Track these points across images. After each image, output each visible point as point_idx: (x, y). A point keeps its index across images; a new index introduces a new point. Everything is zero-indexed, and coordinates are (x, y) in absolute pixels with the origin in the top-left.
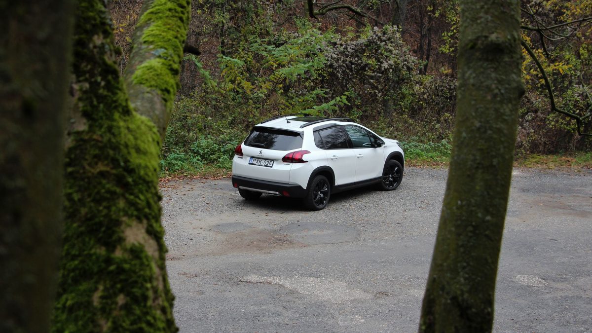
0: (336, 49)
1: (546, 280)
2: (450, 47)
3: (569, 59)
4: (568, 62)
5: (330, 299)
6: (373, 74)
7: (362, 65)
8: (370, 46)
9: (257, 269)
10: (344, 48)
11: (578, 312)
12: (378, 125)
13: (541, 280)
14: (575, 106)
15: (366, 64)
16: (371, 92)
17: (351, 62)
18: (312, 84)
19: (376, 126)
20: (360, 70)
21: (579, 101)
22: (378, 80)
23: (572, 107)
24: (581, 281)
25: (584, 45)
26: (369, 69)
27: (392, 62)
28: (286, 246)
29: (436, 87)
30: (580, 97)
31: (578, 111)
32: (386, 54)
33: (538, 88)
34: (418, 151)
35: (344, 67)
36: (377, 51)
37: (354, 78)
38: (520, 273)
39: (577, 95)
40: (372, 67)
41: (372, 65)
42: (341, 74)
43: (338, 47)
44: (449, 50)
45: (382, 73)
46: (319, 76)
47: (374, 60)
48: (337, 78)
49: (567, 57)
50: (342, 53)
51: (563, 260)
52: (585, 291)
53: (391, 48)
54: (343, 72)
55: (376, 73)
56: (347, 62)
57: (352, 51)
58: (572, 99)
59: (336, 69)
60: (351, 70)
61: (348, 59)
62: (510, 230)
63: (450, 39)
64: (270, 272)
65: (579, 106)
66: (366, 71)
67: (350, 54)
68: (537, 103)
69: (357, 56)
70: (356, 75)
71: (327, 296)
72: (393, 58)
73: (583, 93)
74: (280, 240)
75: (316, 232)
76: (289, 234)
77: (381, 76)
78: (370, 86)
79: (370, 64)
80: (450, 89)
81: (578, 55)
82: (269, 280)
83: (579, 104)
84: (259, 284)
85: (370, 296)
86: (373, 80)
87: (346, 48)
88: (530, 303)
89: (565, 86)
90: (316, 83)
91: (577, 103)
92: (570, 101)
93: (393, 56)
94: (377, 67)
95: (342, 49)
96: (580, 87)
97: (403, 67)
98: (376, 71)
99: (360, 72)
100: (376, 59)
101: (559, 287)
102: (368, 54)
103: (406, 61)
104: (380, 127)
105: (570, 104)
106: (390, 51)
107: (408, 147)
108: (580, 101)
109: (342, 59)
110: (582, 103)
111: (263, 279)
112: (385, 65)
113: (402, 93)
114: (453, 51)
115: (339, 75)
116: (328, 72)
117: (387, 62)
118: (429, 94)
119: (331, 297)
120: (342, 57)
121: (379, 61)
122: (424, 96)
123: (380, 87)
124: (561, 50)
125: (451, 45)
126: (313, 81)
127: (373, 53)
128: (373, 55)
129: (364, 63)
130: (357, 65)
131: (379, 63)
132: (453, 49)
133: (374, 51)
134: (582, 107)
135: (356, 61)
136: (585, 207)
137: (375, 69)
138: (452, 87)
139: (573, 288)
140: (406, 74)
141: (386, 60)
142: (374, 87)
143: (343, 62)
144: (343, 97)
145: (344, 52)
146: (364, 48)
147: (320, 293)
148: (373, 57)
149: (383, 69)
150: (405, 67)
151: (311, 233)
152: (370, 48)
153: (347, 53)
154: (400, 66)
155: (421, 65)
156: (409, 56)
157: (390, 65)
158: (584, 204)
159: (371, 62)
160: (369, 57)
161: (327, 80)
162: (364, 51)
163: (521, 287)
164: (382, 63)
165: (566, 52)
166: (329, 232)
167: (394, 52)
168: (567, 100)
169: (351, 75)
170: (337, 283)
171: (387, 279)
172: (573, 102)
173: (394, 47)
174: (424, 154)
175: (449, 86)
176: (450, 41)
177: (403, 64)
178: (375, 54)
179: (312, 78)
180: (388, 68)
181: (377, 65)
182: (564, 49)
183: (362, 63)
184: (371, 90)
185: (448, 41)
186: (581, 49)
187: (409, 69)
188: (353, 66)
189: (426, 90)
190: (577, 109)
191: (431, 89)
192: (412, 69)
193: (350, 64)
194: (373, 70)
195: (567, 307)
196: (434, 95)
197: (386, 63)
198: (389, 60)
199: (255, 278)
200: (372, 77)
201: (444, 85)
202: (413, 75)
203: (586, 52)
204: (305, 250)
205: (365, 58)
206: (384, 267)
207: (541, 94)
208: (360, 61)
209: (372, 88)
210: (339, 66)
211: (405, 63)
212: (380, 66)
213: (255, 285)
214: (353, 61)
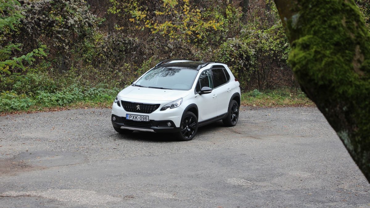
0: (24, 7)
1: (251, 181)
2: (117, 9)
3: (219, 18)
4: (218, 21)
5: (88, 203)
6: (61, 30)
7: (49, 21)
8: (56, 5)
9: (11, 186)
10: (32, 7)
11: (284, 200)
12: (69, 74)
13: (247, 181)
14: (231, 55)
15: (52, 21)
16: (59, 46)
17: (39, 19)
18: (5, 38)
19: (67, 75)
20: (47, 26)
21: (233, 51)
22: (64, 34)
23: (228, 56)
24: (276, 180)
25: (229, 7)
26: (56, 24)
27: (76, 19)
28: (27, 169)
29: (114, 41)
30: (234, 48)
31: (233, 59)
32: (71, 11)
33: (195, 43)
34: (107, 95)
35: (33, 23)
36: (62, 9)
37: (42, 33)
38: (229, 177)
39: (232, 46)
40: (59, 23)
41: (58, 21)
42: (31, 30)
43: (26, 6)
44: (116, 11)
45: (68, 28)
46: (11, 32)
47: (60, 17)
48: (28, 33)
49: (217, 16)
50: (30, 11)
51: (257, 167)
52: (282, 186)
53: (75, 6)
54: (32, 28)
55: (63, 29)
56: (35, 19)
57: (39, 9)
58: (228, 49)
59: (26, 25)
60: (39, 25)
61: (36, 16)
62: (206, 150)
63: (116, 2)
64: (24, 188)
65: (234, 55)
66: (54, 26)
67: (37, 12)
68: (197, 54)
69: (44, 14)
70: (43, 31)
71: (84, 201)
72: (77, 15)
73: (236, 45)
74: (19, 165)
75: (47, 158)
76: (24, 161)
77: (68, 31)
78: (57, 41)
79: (57, 20)
80: (124, 43)
81: (225, 16)
82: (28, 194)
83: (234, 54)
84: (20, 197)
85: (120, 199)
86: (60, 34)
87: (33, 7)
88: (247, 196)
89: (217, 40)
90: (8, 38)
91: (232, 53)
92: (226, 51)
93: (77, 13)
94: (63, 23)
95: (29, 7)
96: (233, 40)
97: (85, 24)
98: (62, 27)
99: (48, 28)
100: (62, 16)
101: (262, 185)
102: (55, 12)
103: (87, 18)
104: (71, 75)
105: (227, 53)
106: (74, 9)
107: (98, 92)
108: (235, 51)
109: (31, 16)
110: (236, 53)
111: (21, 193)
112: (71, 21)
113: (85, 47)
114: (120, 12)
115: (29, 30)
116: (19, 27)
117: (73, 19)
118: (108, 47)
119: (88, 202)
120: (30, 15)
121: (65, 18)
122: (104, 49)
123: (67, 41)
124: (212, 10)
125: (118, 7)
126: (5, 36)
127: (59, 11)
128: (59, 13)
129: (51, 19)
130: (44, 22)
131: (65, 20)
132: (120, 10)
133: (59, 9)
134: (236, 56)
135: (43, 18)
136: (255, 132)
137: (62, 25)
138: (127, 42)
139: (272, 185)
140: (88, 29)
141: (71, 17)
142: (61, 41)
143: (32, 18)
144: (40, 49)
145: (31, 10)
146: (50, 6)
147: (77, 199)
148: (59, 14)
149: (69, 25)
150: (87, 24)
151: (44, 159)
152: (55, 6)
153: (35, 11)
154: (83, 22)
155: (100, 22)
156: (90, 14)
157: (75, 21)
158: (254, 130)
159: (58, 19)
160: (56, 15)
161: (18, 35)
162: (50, 9)
163: (234, 186)
164: (68, 19)
165: (215, 12)
166: (59, 157)
167: (78, 10)
168: (224, 50)
169: (39, 30)
170: (88, 193)
171: (128, 187)
172: (229, 52)
173: (77, 5)
174: (111, 98)
175: (124, 41)
176: (116, 3)
177: (85, 20)
178: (61, 11)
179: (5, 33)
180: (73, 24)
181: (63, 21)
182: (214, 10)
183: (49, 19)
184: (59, 43)
185: (115, 3)
186: (227, 10)
187: (90, 25)
188: (41, 22)
189: (105, 44)
190: (233, 58)
191: (109, 43)
192: (92, 26)
193: (38, 21)
194: (60, 26)
195: (274, 197)
196: (112, 48)
197: (71, 20)
198: (74, 17)
199: (13, 193)
200: (59, 32)
201: (119, 39)
202: (94, 31)
203: (231, 12)
204: (46, 171)
205: (52, 16)
206: (121, 179)
207: (198, 48)
208: (47, 18)
209: (59, 42)
210: (29, 23)
211: (87, 20)
212: (67, 22)
213: (17, 198)
214: (41, 18)
